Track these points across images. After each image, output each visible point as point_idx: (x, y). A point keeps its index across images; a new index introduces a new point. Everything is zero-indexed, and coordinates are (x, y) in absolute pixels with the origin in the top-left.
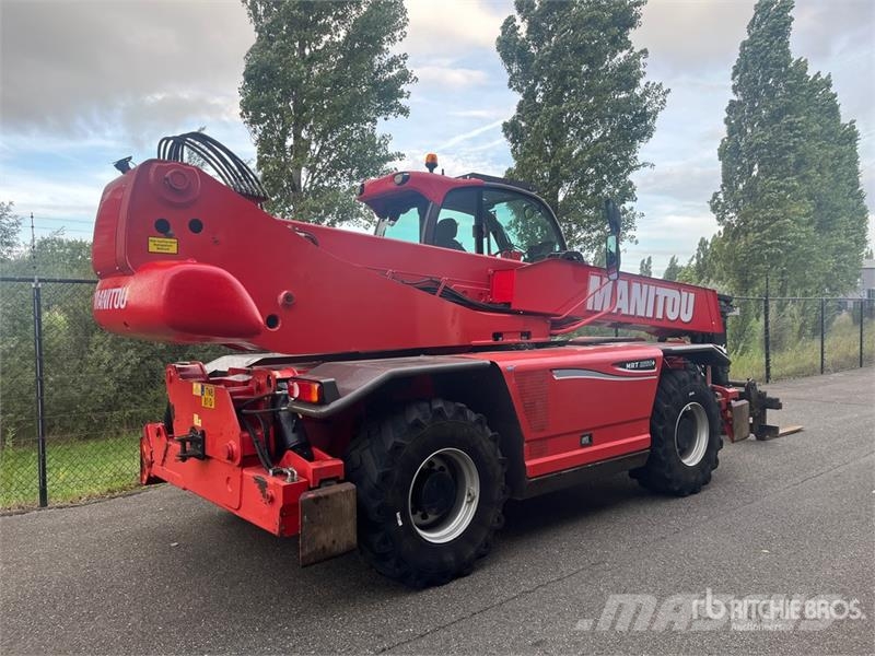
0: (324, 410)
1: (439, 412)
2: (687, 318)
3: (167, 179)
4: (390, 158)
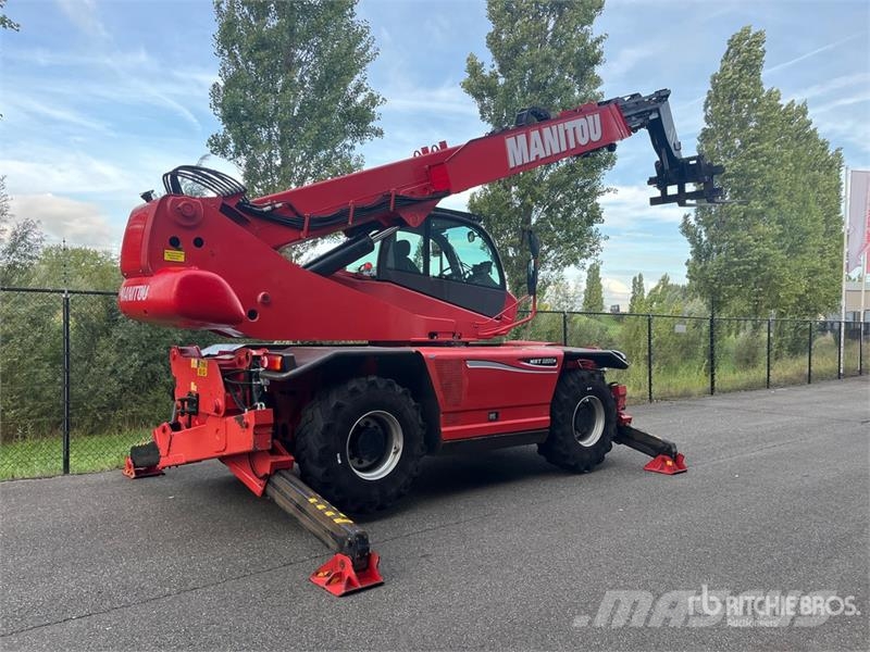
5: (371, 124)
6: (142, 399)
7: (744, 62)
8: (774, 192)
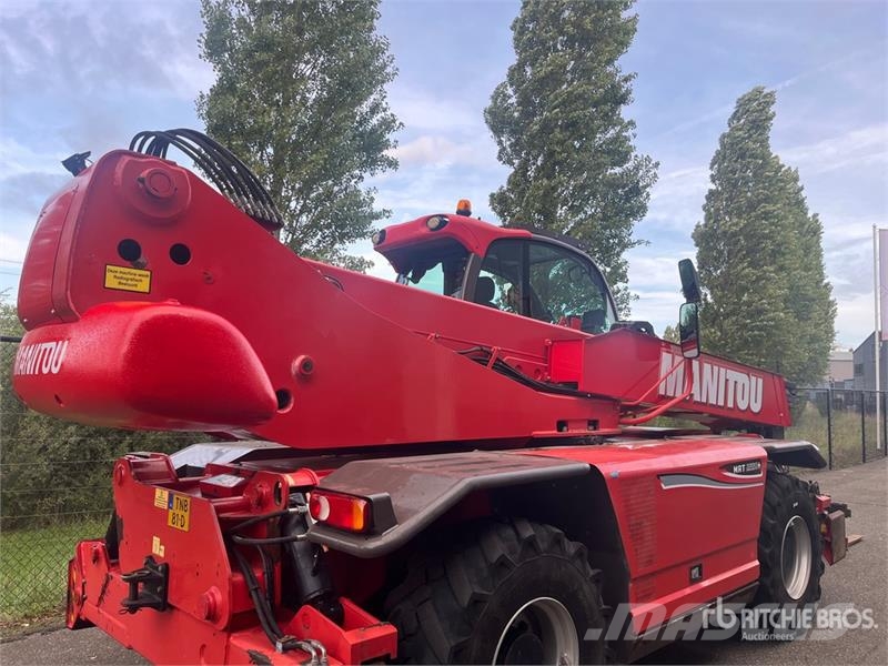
0: (373, 544)
1: (530, 543)
2: (756, 408)
3: (142, 181)
4: (377, 216)
5: (385, 152)
6: (78, 484)
7: (754, 122)
8: (784, 254)
